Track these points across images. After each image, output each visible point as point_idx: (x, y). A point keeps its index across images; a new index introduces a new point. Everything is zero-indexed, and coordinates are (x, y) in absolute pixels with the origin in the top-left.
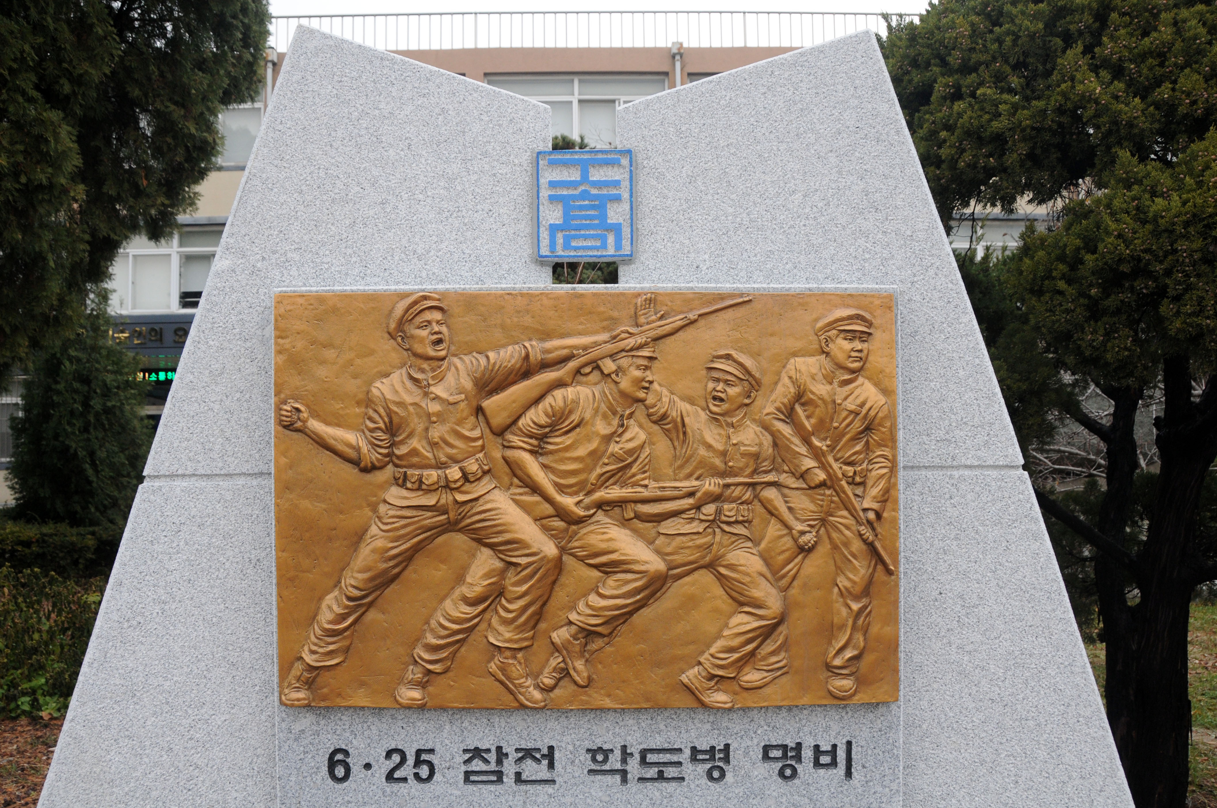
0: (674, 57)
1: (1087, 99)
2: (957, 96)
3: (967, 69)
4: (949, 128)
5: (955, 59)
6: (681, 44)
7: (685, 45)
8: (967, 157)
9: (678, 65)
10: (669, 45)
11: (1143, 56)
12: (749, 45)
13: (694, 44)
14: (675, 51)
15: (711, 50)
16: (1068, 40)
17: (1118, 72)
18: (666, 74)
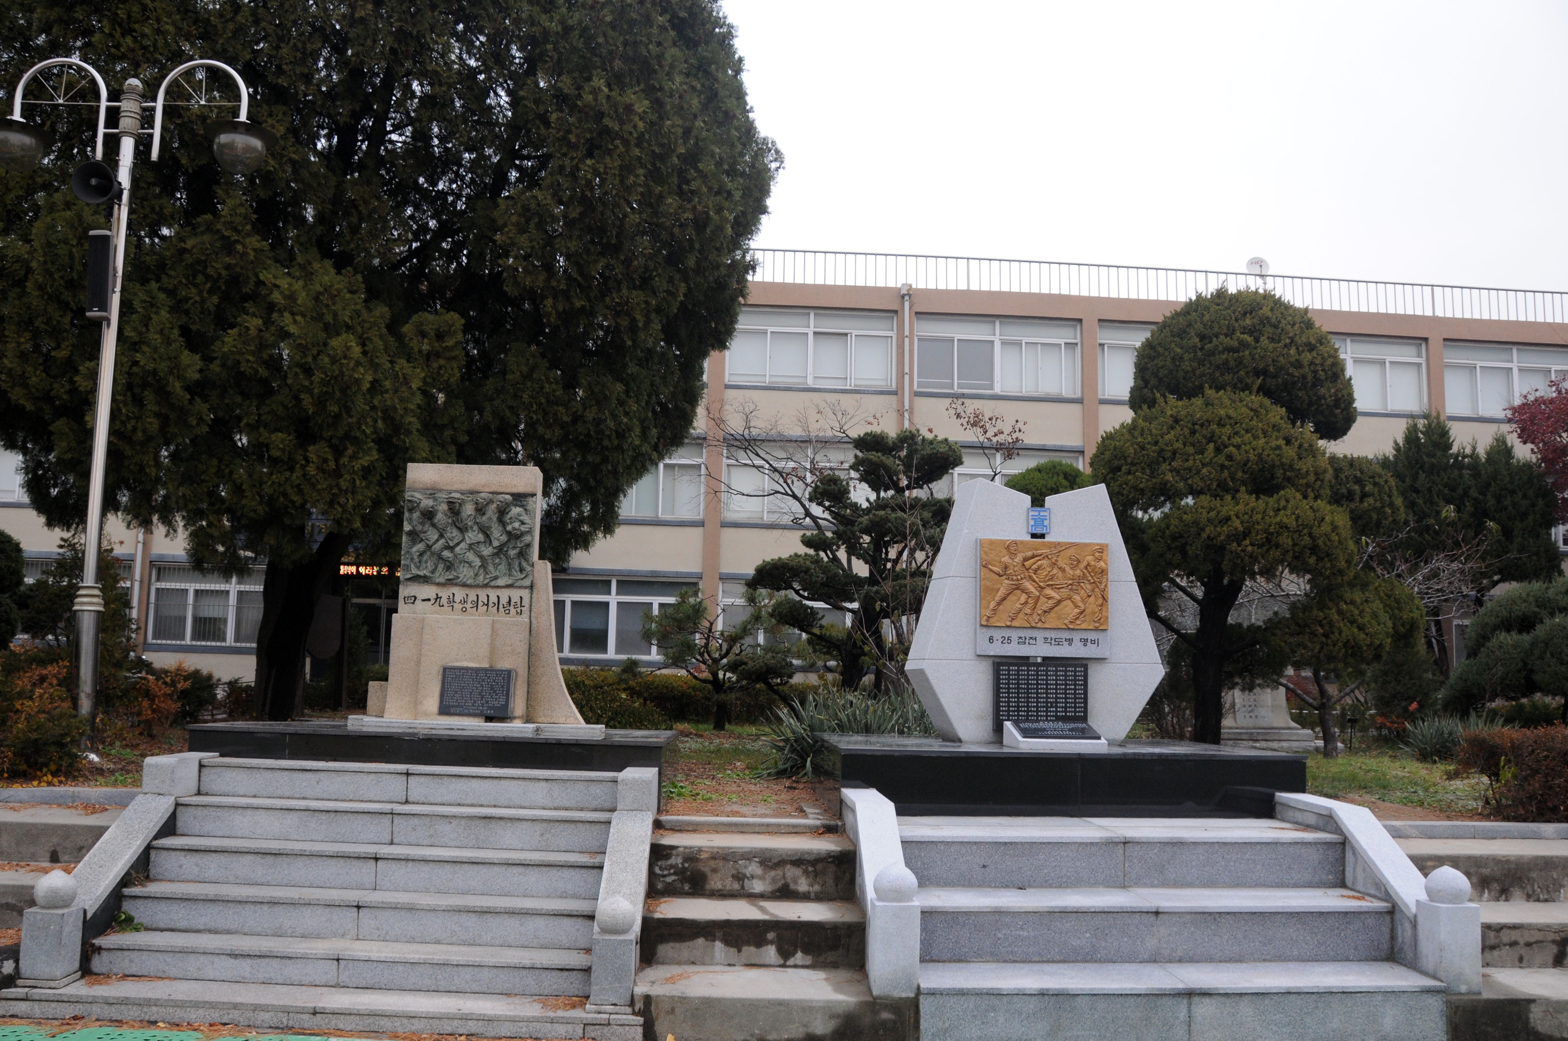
0: (903, 297)
1: (1168, 481)
2: (1129, 473)
3: (1133, 464)
4: (1126, 484)
5: (1129, 460)
6: (910, 286)
7: (914, 286)
8: (1132, 495)
9: (907, 304)
10: (899, 286)
11: (1185, 469)
12: (972, 288)
13: (921, 285)
14: (904, 292)
15: (937, 291)
16: (1165, 460)
17: (1178, 472)
18: (896, 312)
